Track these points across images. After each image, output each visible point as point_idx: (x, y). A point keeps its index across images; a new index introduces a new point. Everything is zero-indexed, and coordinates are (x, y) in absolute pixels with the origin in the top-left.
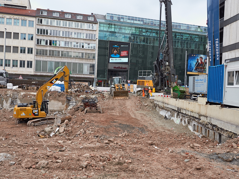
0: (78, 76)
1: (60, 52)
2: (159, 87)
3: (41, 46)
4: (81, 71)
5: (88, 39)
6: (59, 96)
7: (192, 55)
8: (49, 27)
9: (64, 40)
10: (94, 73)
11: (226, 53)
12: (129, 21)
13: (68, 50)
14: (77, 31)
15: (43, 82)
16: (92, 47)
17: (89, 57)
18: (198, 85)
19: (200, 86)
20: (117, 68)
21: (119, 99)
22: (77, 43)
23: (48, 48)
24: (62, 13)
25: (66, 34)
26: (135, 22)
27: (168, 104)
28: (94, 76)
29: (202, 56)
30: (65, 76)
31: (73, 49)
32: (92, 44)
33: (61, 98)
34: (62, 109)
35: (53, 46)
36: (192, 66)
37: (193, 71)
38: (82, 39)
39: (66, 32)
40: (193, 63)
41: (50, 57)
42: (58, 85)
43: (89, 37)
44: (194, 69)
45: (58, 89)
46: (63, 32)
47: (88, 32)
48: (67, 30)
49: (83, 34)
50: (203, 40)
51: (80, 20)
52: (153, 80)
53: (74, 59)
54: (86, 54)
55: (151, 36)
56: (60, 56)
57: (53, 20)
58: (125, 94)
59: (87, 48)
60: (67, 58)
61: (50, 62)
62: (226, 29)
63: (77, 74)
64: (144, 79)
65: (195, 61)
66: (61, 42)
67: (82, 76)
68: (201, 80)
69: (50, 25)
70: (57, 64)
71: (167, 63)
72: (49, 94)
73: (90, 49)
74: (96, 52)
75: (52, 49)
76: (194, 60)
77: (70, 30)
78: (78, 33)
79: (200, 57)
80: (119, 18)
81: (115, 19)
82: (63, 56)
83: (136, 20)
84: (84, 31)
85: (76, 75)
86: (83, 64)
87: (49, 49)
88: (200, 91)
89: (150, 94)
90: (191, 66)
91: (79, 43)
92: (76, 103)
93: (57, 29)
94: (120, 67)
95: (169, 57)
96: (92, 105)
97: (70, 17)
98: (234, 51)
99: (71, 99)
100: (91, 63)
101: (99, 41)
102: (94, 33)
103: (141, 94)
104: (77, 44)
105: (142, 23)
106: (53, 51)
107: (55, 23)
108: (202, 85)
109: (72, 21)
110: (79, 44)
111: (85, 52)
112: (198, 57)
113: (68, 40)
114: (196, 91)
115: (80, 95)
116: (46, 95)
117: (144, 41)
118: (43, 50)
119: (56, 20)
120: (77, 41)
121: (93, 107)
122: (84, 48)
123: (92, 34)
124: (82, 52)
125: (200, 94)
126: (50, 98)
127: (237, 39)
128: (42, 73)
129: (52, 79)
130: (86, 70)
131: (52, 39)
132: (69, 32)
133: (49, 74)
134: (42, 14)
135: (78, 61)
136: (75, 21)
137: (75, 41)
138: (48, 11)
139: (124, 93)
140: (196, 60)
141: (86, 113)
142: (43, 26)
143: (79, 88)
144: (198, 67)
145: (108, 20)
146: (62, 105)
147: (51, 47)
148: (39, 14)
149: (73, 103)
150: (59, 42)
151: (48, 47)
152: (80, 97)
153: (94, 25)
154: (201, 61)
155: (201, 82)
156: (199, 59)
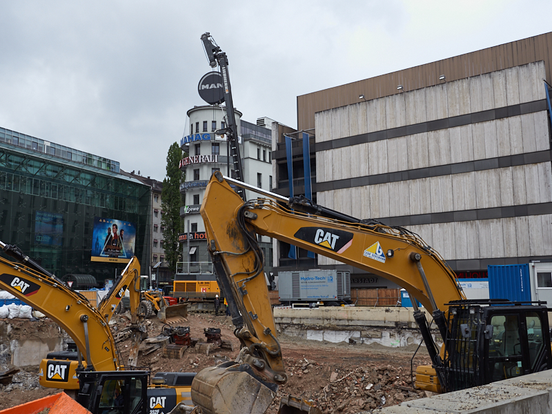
6: (40, 329)
7: (101, 221)
19: (316, 289)
29: (116, 222)
33: (44, 335)
36: (100, 243)
37: (101, 255)
40: (101, 238)
44: (103, 249)
52: (219, 281)
62: (323, 197)
64: (194, 278)
76: (103, 231)
79: (114, 225)
88: (316, 297)
90: (98, 244)
108: (324, 286)
112: (109, 223)
114: (303, 296)
126: (21, 337)
140: (107, 232)
144: (110, 247)
146: (50, 350)
154: (115, 234)
155: (317, 281)
156: (112, 229)
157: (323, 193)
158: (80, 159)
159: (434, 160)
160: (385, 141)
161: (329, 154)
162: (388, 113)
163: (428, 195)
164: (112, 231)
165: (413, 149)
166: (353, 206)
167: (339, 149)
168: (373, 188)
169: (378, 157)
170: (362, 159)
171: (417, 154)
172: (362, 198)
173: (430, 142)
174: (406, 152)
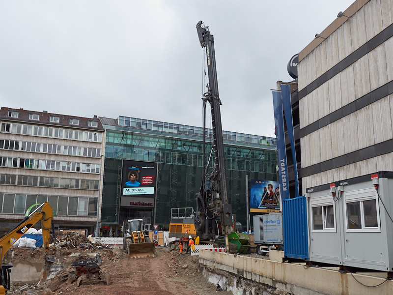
0: (68, 219)
1: (37, 179)
2: (205, 236)
3: (5, 169)
4: (74, 211)
5: (87, 157)
6: (33, 256)
7: (257, 182)
8: (22, 137)
9: (47, 159)
10: (95, 214)
11: (307, 177)
12: (155, 128)
13: (52, 176)
14: (68, 144)
15: (5, 232)
16: (93, 170)
17: (88, 186)
18: (268, 231)
19: (272, 232)
20: (136, 204)
21: (139, 257)
22: (68, 163)
23: (17, 173)
24: (45, 116)
25: (50, 149)
26: (165, 130)
27: (222, 264)
28: (96, 219)
29: (271, 182)
30: (45, 220)
31: (60, 173)
32: (93, 165)
33: (35, 260)
34: (37, 279)
35: (26, 168)
37: (259, 207)
38: (77, 156)
39: (50, 145)
40: (258, 195)
41: (20, 188)
42: (31, 236)
43: (90, 154)
44: (261, 203)
45: (31, 242)
46: (45, 146)
47: (88, 146)
48: (51, 142)
49: (80, 148)
50: (271, 157)
51: (75, 126)
52: (196, 224)
53: (63, 190)
54: (83, 181)
55: (191, 152)
56: (38, 185)
57: (28, 126)
58: (149, 249)
59: (85, 171)
60: (49, 189)
61: (18, 196)
62: (304, 142)
63: (67, 216)
64: (181, 221)
65: (261, 191)
66: (40, 161)
67: (76, 219)
68: (272, 222)
69: (24, 133)
70: (32, 199)
71: (218, 195)
72: (13, 253)
73: (91, 172)
74: (101, 178)
75: (24, 173)
76: (260, 189)
77: (58, 143)
78: (70, 147)
79: (269, 185)
80: (139, 124)
81: (132, 125)
82: (43, 184)
83: (167, 127)
84: (81, 144)
85: (64, 218)
86: (77, 198)
87: (19, 174)
88: (272, 240)
89: (191, 248)
90: (256, 199)
91: (71, 163)
92: (62, 267)
93: (35, 140)
94: (141, 202)
95: (220, 185)
96: (92, 269)
97: (58, 122)
98: (318, 174)
99: (54, 260)
100: (91, 196)
101: (106, 160)
102: (98, 147)
103: (176, 248)
104: (69, 166)
105: (176, 131)
106: (26, 177)
107: (32, 130)
108: (275, 229)
109: (61, 127)
110: (71, 166)
111: (82, 178)
112: (265, 184)
113: (53, 158)
114: (265, 240)
115: (70, 253)
116: (8, 255)
117: (179, 160)
118: (8, 176)
119: (33, 127)
120: (68, 160)
121: (94, 273)
122: (81, 171)
123: (94, 149)
124: (77, 178)
125: (272, 245)
127: (322, 156)
128: (3, 216)
129: (21, 226)
130: (82, 208)
131: (25, 156)
132: (55, 145)
133: (16, 216)
134: (10, 115)
135: (68, 193)
136: (65, 128)
137: (65, 160)
138: (21, 111)
139: (147, 247)
140: (263, 190)
141: (79, 286)
142: (11, 136)
143: (69, 240)
144: (267, 201)
145: (121, 127)
146: (38, 271)
147: (22, 170)
148: (4, 117)
149: (56, 267)
150: (37, 162)
151: (17, 170)
152: (70, 256)
153: (97, 134)
154: (271, 191)
155: (272, 224)
156: (267, 187)
157: (304, 138)
158: (243, 139)
159: (374, 82)
160: (339, 74)
161: (305, 99)
162: (339, 45)
163: (371, 124)
164: (267, 190)
165: (358, 76)
166: (321, 147)
167: (311, 93)
168: (333, 126)
169: (335, 93)
170: (325, 98)
171: (361, 80)
172: (327, 138)
173: (370, 63)
174: (353, 82)
